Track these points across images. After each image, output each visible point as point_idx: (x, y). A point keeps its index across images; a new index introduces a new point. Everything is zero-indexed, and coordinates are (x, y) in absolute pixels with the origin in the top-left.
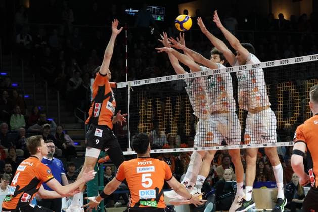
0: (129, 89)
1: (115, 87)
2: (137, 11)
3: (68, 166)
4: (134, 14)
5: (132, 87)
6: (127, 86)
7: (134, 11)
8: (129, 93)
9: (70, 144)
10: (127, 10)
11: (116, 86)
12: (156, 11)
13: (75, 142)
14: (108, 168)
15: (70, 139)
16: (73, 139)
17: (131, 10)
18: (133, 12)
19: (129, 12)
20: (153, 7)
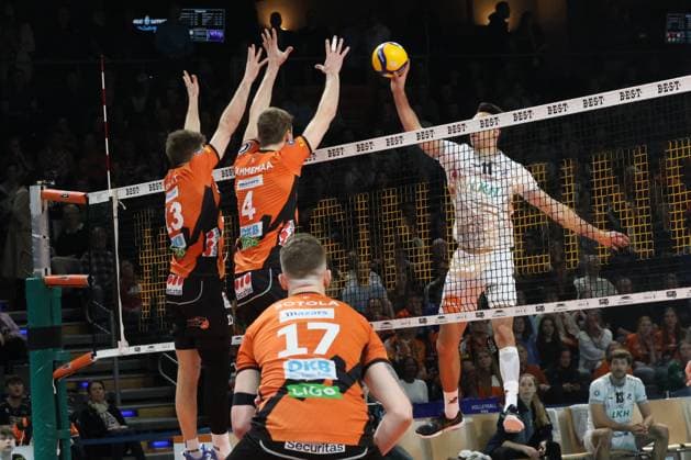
0: (115, 205)
1: (84, 202)
2: (160, 21)
3: (7, 385)
4: (155, 28)
5: (122, 200)
6: (111, 198)
7: (154, 22)
8: (115, 214)
9: (12, 333)
10: (136, 22)
11: (87, 199)
12: (204, 21)
13: (21, 329)
14: (97, 385)
15: (12, 322)
16: (15, 322)
17: (147, 20)
18: (151, 25)
19: (143, 25)
20: (197, 11)
